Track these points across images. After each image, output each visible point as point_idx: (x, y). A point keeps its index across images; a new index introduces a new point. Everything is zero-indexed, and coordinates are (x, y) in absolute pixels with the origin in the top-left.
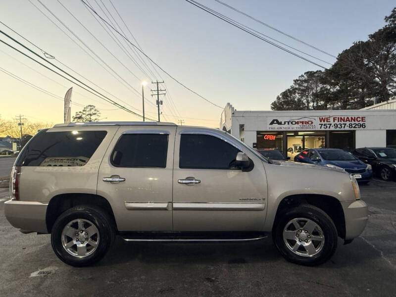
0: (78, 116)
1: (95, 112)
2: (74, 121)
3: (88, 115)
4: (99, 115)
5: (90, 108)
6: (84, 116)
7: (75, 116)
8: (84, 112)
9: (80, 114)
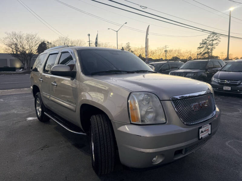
0: (204, 42)
1: (216, 38)
2: (200, 46)
3: (211, 40)
4: (219, 40)
5: (212, 35)
6: (208, 42)
7: (201, 43)
8: (208, 39)
9: (205, 40)
